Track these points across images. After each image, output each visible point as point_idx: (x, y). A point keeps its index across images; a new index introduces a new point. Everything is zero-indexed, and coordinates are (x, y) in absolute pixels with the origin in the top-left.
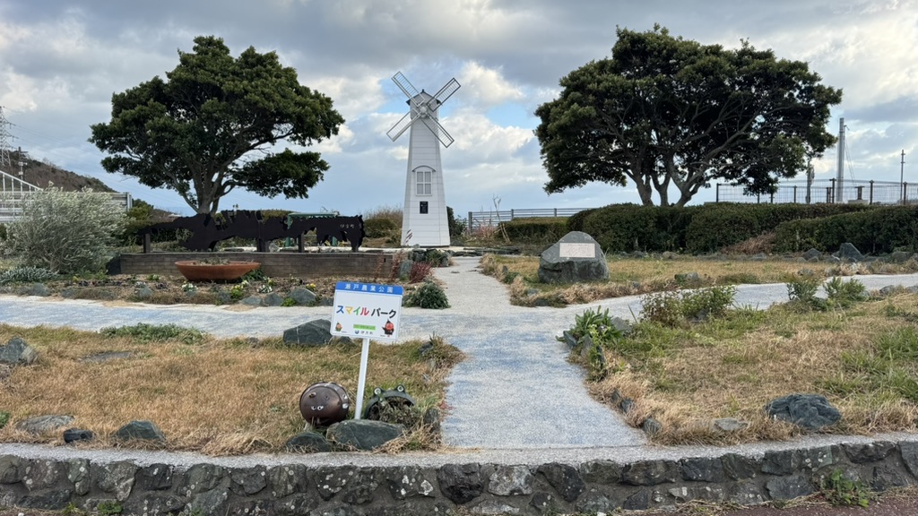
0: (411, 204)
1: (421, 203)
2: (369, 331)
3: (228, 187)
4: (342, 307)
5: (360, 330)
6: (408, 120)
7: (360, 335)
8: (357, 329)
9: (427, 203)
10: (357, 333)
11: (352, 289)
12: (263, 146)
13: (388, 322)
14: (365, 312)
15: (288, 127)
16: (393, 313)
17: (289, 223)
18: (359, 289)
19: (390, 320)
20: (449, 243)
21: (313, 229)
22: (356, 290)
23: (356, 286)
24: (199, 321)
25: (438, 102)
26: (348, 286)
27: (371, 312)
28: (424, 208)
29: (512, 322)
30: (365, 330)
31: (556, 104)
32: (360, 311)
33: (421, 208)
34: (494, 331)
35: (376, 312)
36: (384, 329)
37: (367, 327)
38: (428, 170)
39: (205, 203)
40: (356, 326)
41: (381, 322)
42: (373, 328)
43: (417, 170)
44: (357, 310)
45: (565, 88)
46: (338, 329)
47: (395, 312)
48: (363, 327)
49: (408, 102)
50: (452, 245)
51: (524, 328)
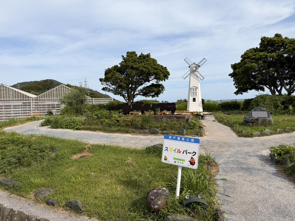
0: (190, 99)
1: (193, 98)
2: (182, 162)
3: (136, 96)
4: (167, 148)
5: (177, 161)
6: (189, 72)
7: (176, 164)
8: (175, 160)
9: (195, 98)
10: (175, 162)
11: (172, 139)
12: (145, 83)
13: (192, 158)
14: (179, 151)
15: (153, 77)
16: (194, 153)
17: (151, 105)
18: (176, 139)
19: (193, 157)
20: (202, 111)
21: (159, 108)
22: (174, 139)
23: (174, 137)
24: (120, 139)
25: (199, 66)
26: (170, 137)
27: (182, 152)
28: (194, 100)
29: (239, 145)
30: (180, 161)
31: (239, 64)
32: (176, 151)
33: (193, 100)
34: (232, 150)
35: (185, 152)
36: (189, 161)
37: (181, 160)
38: (195, 88)
39: (130, 100)
40: (174, 159)
41: (188, 157)
42: (184, 160)
43: (192, 88)
44: (175, 150)
45: (242, 58)
46: (166, 159)
47: (196, 153)
48: (178, 159)
49: (189, 67)
50: (203, 112)
51: (246, 149)
